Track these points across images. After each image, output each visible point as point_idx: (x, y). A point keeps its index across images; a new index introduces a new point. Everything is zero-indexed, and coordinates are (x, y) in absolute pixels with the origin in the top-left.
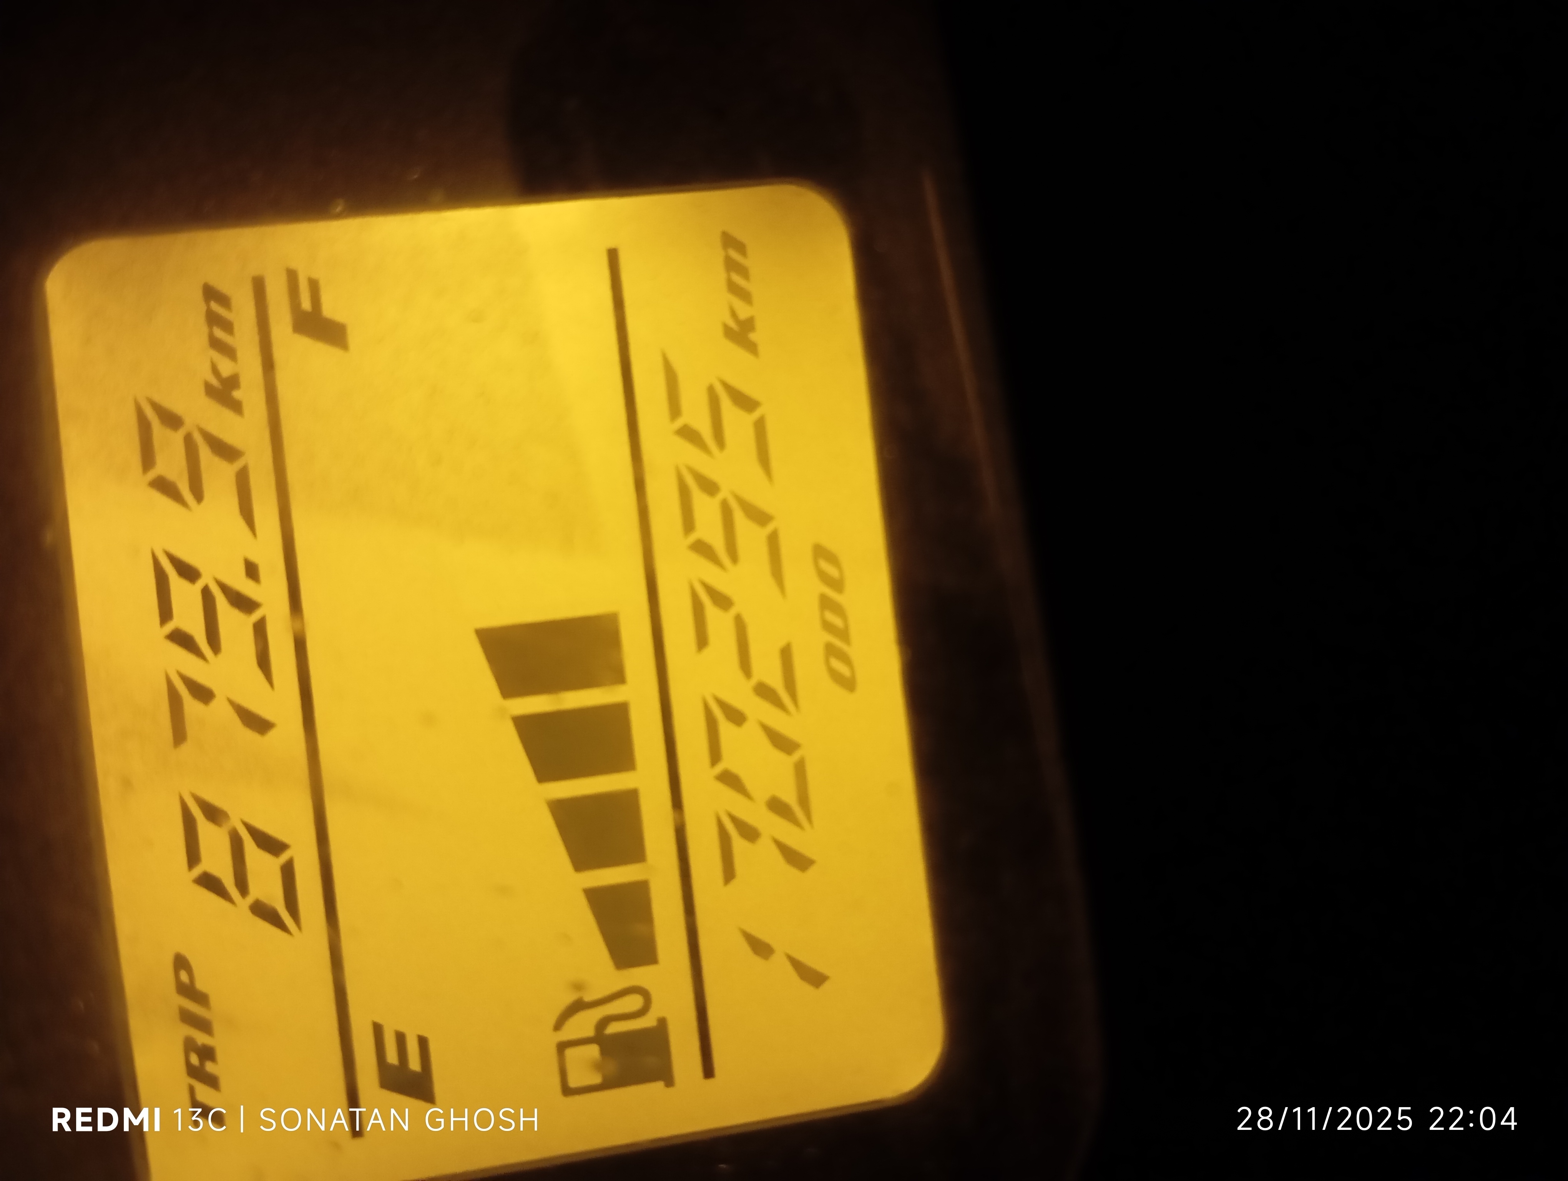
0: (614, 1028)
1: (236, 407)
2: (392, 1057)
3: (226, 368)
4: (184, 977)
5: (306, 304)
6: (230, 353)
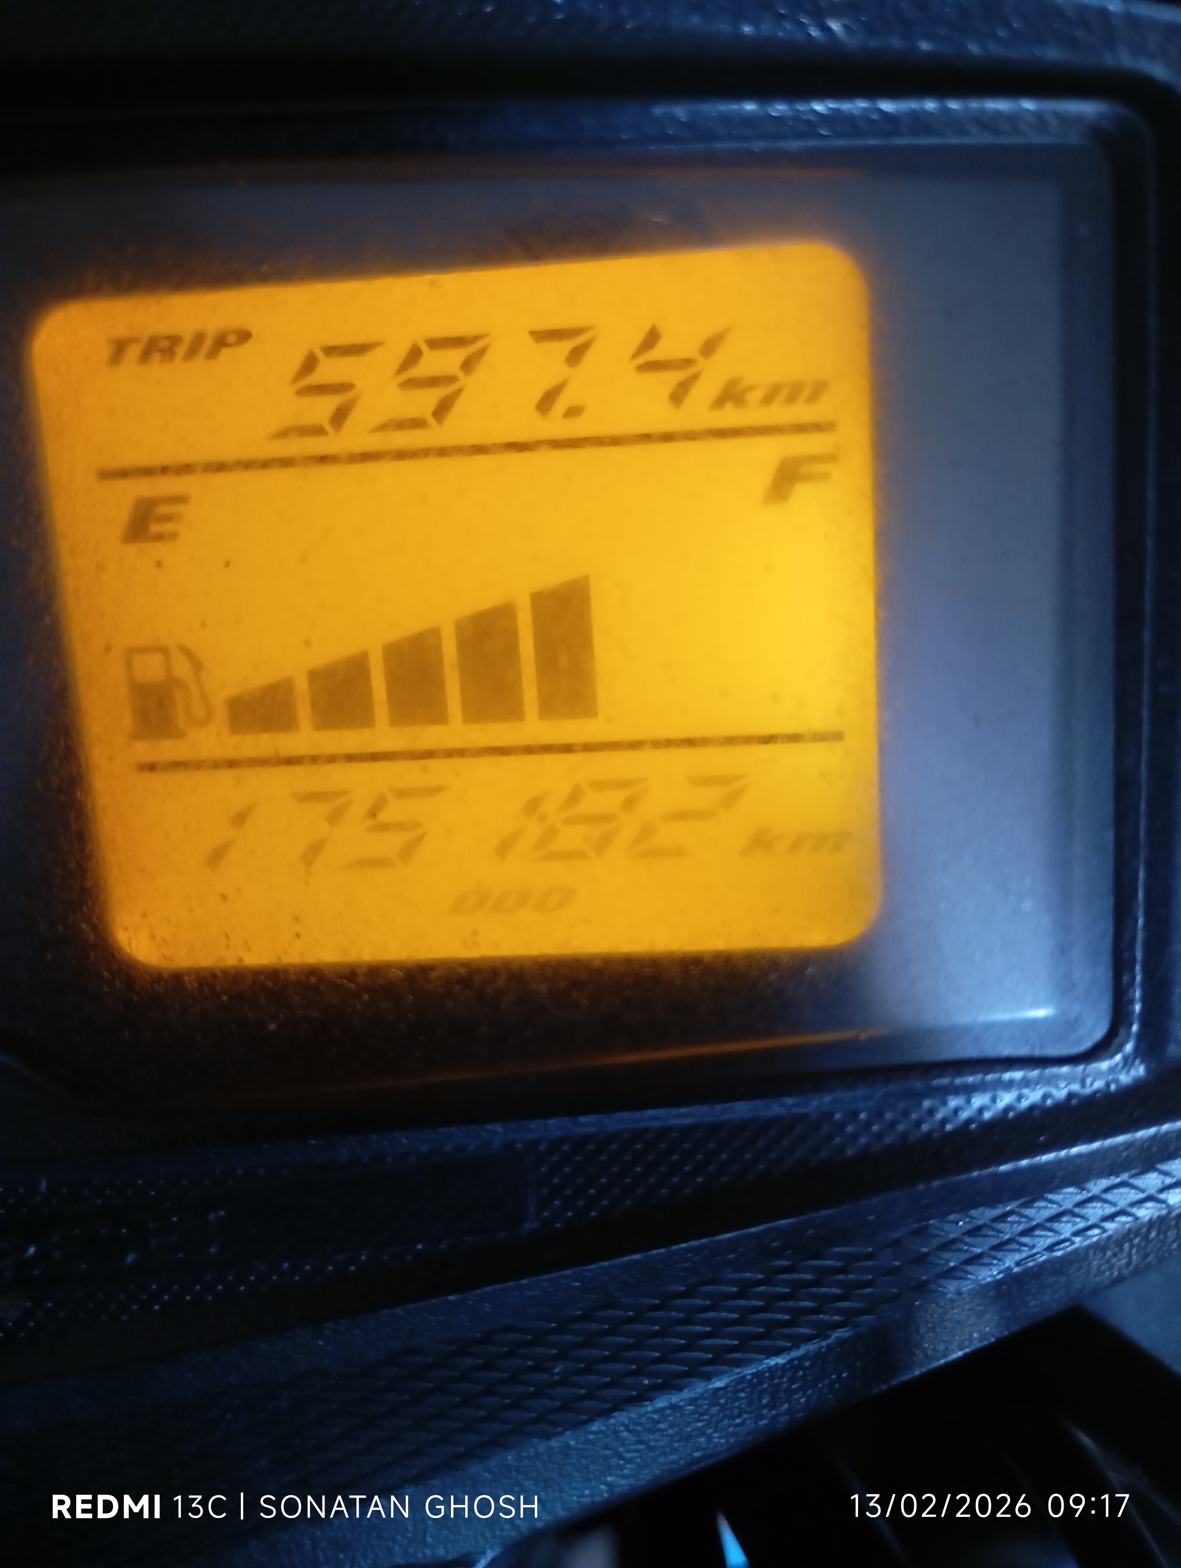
0: (179, 694)
1: (718, 405)
2: (163, 510)
3: (753, 397)
4: (232, 339)
5: (807, 469)
6: (768, 399)
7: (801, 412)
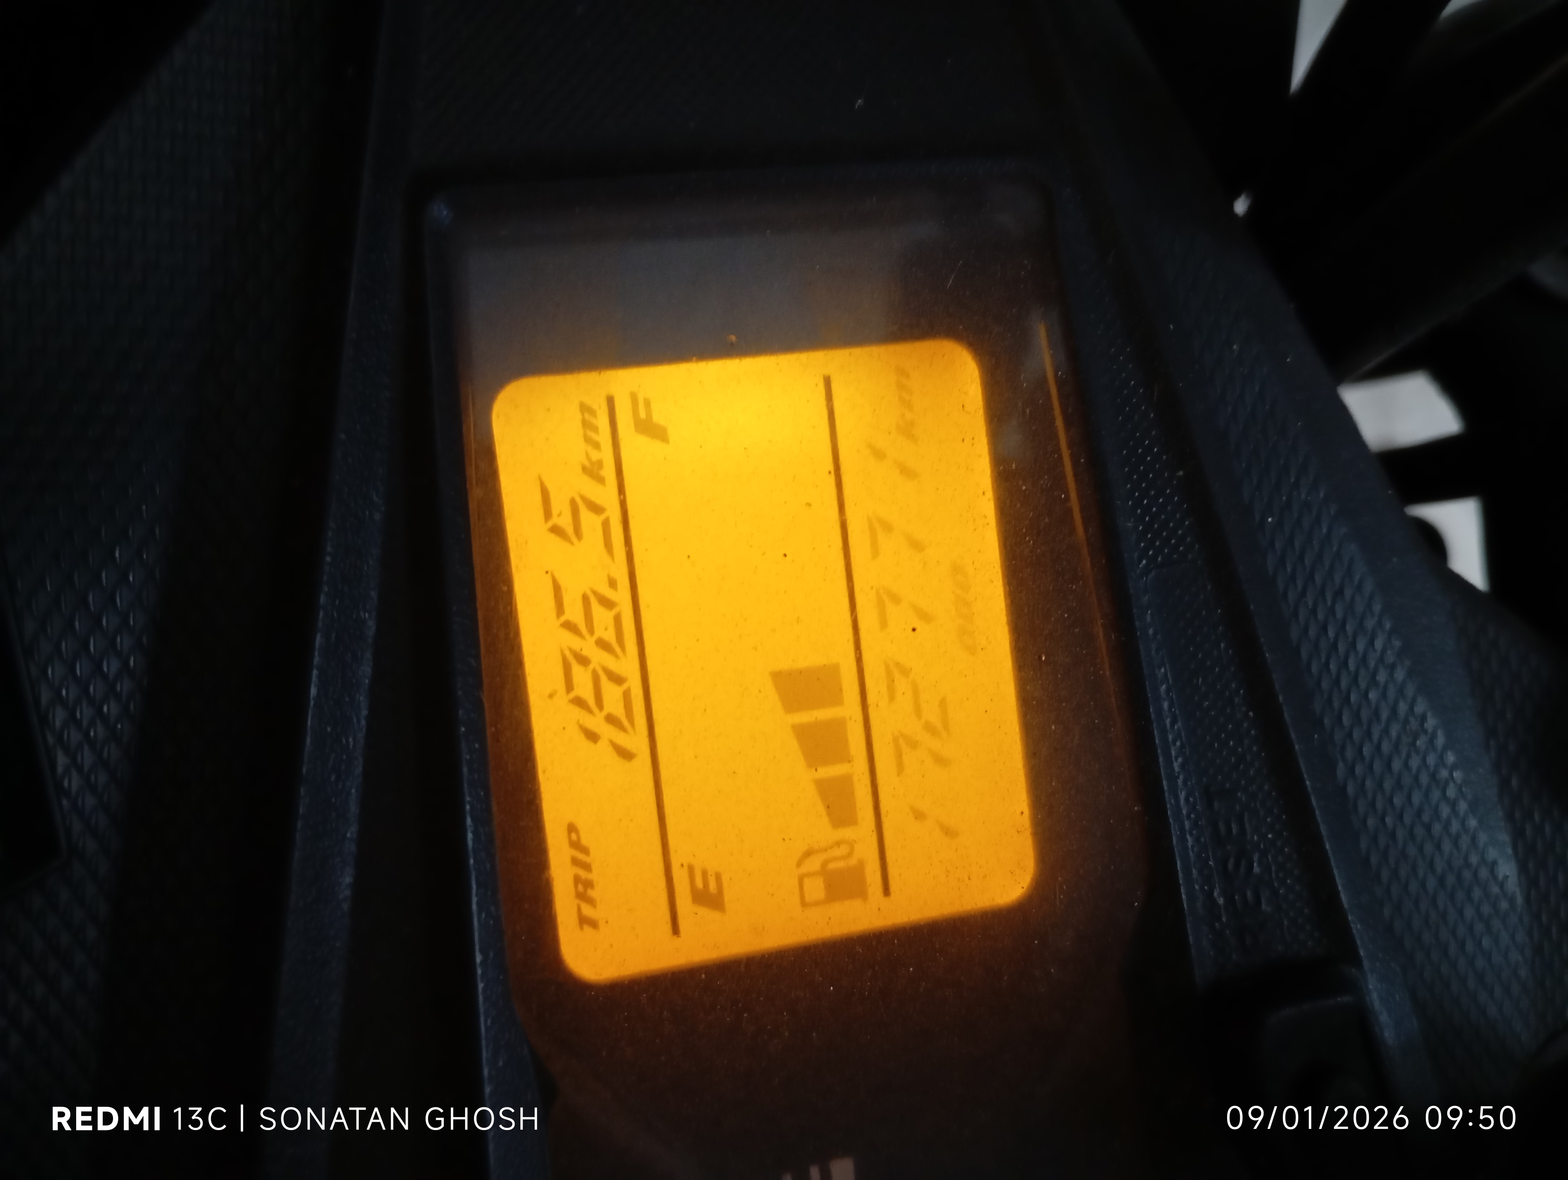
0: (832, 866)
1: (601, 480)
2: (699, 884)
3: (595, 455)
4: (574, 836)
5: (643, 415)
6: (597, 446)
7: (602, 421)
